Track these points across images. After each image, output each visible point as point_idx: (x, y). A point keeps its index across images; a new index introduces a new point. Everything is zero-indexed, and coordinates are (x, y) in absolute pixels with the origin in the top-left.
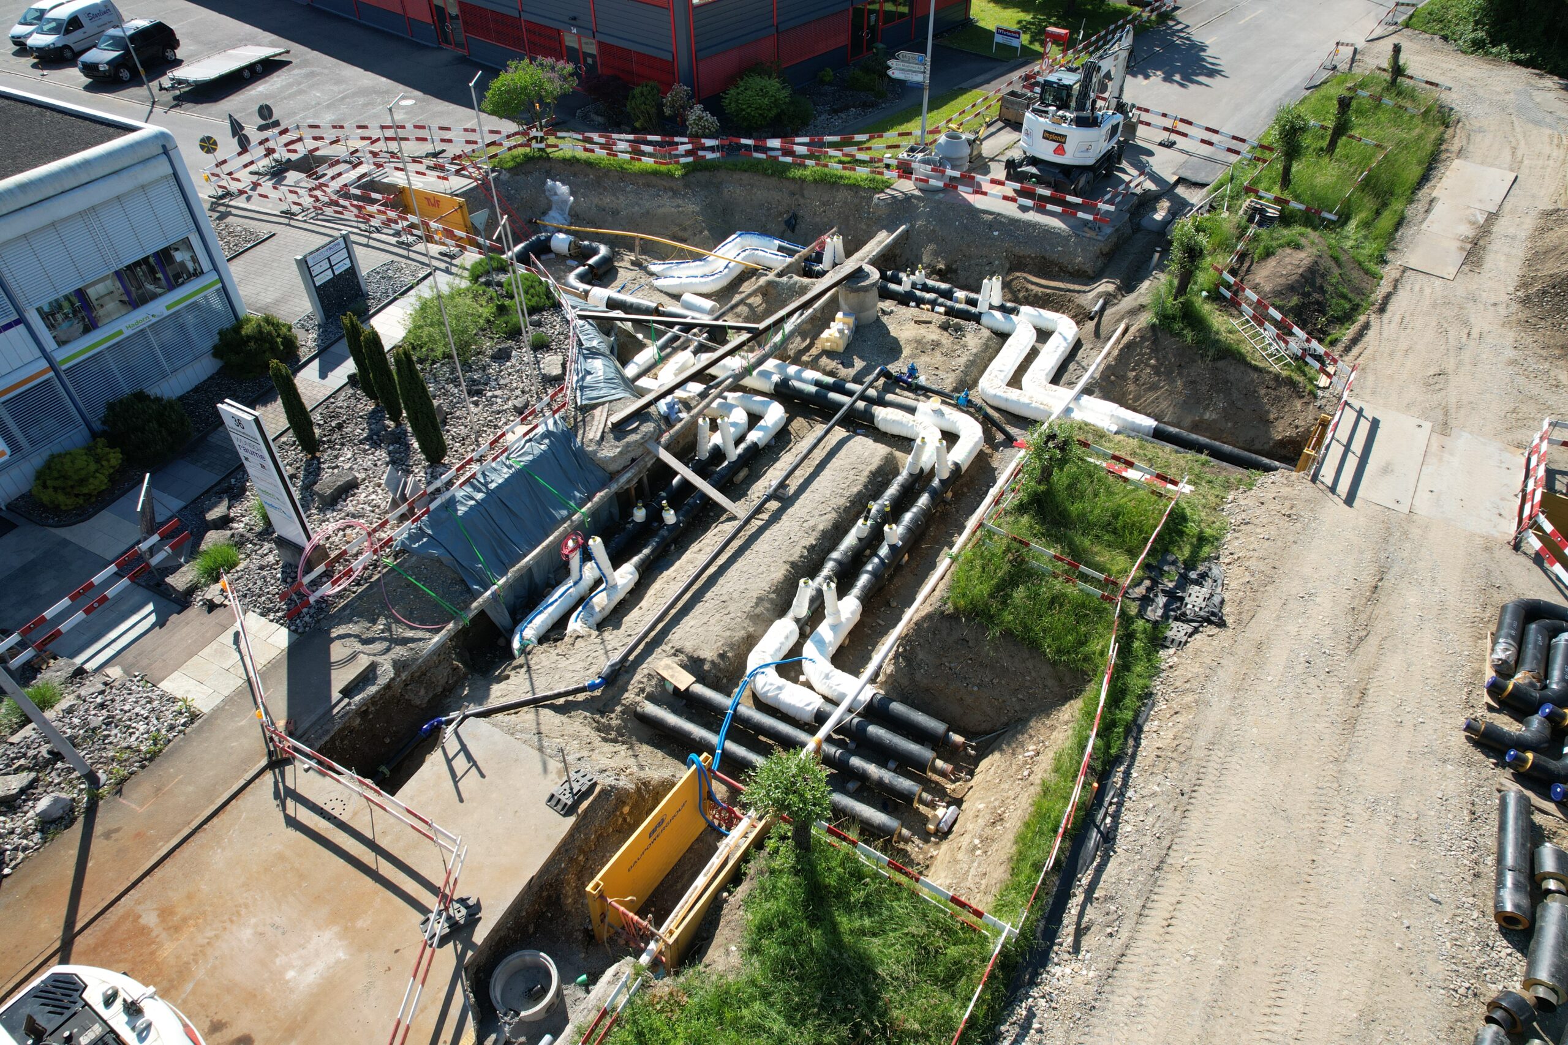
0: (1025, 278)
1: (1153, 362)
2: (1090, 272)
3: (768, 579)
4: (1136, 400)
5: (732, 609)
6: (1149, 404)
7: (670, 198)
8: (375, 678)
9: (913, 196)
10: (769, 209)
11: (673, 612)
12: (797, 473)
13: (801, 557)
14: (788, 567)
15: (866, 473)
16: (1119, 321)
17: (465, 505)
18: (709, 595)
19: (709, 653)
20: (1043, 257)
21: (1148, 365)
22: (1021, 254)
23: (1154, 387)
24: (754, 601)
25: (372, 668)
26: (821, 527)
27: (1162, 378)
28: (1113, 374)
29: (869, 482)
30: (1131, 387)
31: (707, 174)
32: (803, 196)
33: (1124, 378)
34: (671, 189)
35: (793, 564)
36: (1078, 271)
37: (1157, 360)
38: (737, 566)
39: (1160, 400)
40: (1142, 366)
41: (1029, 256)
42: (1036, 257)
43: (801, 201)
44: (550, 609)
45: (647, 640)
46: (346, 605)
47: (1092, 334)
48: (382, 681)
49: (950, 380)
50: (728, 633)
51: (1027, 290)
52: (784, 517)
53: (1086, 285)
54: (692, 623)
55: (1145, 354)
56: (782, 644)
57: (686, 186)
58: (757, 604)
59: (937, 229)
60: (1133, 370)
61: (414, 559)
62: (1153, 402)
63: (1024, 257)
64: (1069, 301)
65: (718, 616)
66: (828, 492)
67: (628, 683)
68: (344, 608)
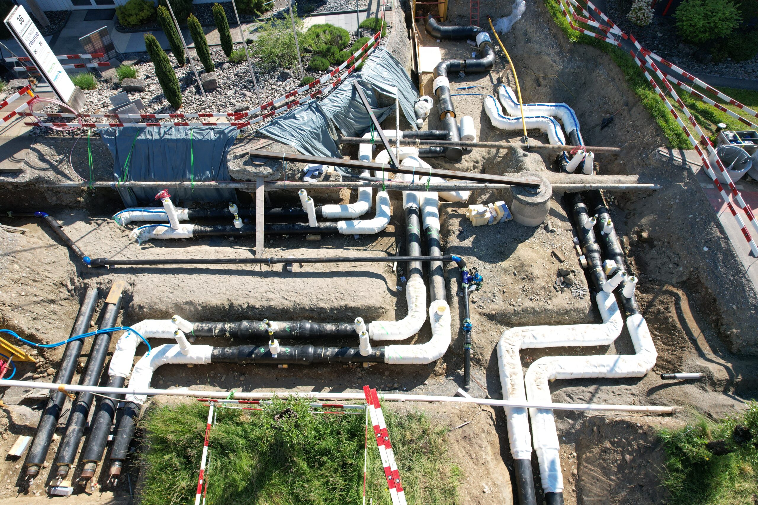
0: (678, 299)
1: (628, 457)
2: (734, 348)
3: (209, 298)
4: (587, 460)
5: (175, 293)
6: (589, 475)
7: (556, 53)
8: (17, 176)
9: (689, 170)
10: (605, 103)
11: (161, 266)
12: (319, 265)
13: (240, 306)
14: (226, 303)
15: (343, 303)
16: (678, 402)
17: (146, 136)
18: (181, 276)
19: (137, 300)
20: (715, 300)
21: (623, 454)
22: (703, 281)
23: (606, 472)
24: (188, 300)
25: (21, 171)
26: (272, 303)
27: (620, 475)
28: (599, 427)
29: (337, 309)
30: (596, 450)
31: (598, 52)
32: (630, 111)
33: (601, 440)
34: (561, 48)
35: (231, 305)
36: (727, 337)
37: (633, 461)
38: (212, 277)
39: (599, 484)
40: (620, 449)
41: (707, 288)
42: (710, 294)
43: (625, 113)
44: (146, 214)
45: (134, 266)
46: (55, 138)
47: (650, 387)
48: (18, 180)
49: (497, 307)
50: (157, 301)
51: (667, 309)
52: (269, 279)
53: (715, 352)
54: (155, 279)
55: (632, 446)
56: (158, 332)
57: (571, 52)
58: (187, 303)
59: (675, 207)
60: (612, 443)
61: (100, 142)
62: (593, 478)
63: (702, 284)
64: (681, 348)
65: (165, 289)
66: (309, 291)
67: (103, 274)
68: (53, 139)
